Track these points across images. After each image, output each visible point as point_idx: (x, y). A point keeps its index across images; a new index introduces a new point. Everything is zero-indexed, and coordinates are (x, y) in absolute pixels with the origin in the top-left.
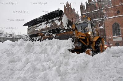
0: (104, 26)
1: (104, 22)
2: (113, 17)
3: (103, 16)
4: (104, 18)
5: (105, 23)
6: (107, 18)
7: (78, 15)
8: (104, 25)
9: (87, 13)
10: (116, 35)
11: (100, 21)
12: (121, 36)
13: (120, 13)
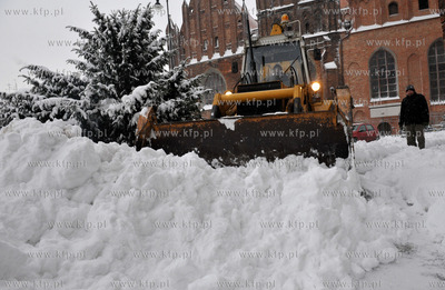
0: (342, 63)
1: (342, 46)
2: (376, 26)
3: (339, 21)
4: (343, 30)
5: (346, 48)
6: (353, 31)
7: (245, 17)
8: (342, 56)
9: (279, 8)
10: (382, 95)
11: (326, 42)
12: (398, 98)
13: (400, 10)
